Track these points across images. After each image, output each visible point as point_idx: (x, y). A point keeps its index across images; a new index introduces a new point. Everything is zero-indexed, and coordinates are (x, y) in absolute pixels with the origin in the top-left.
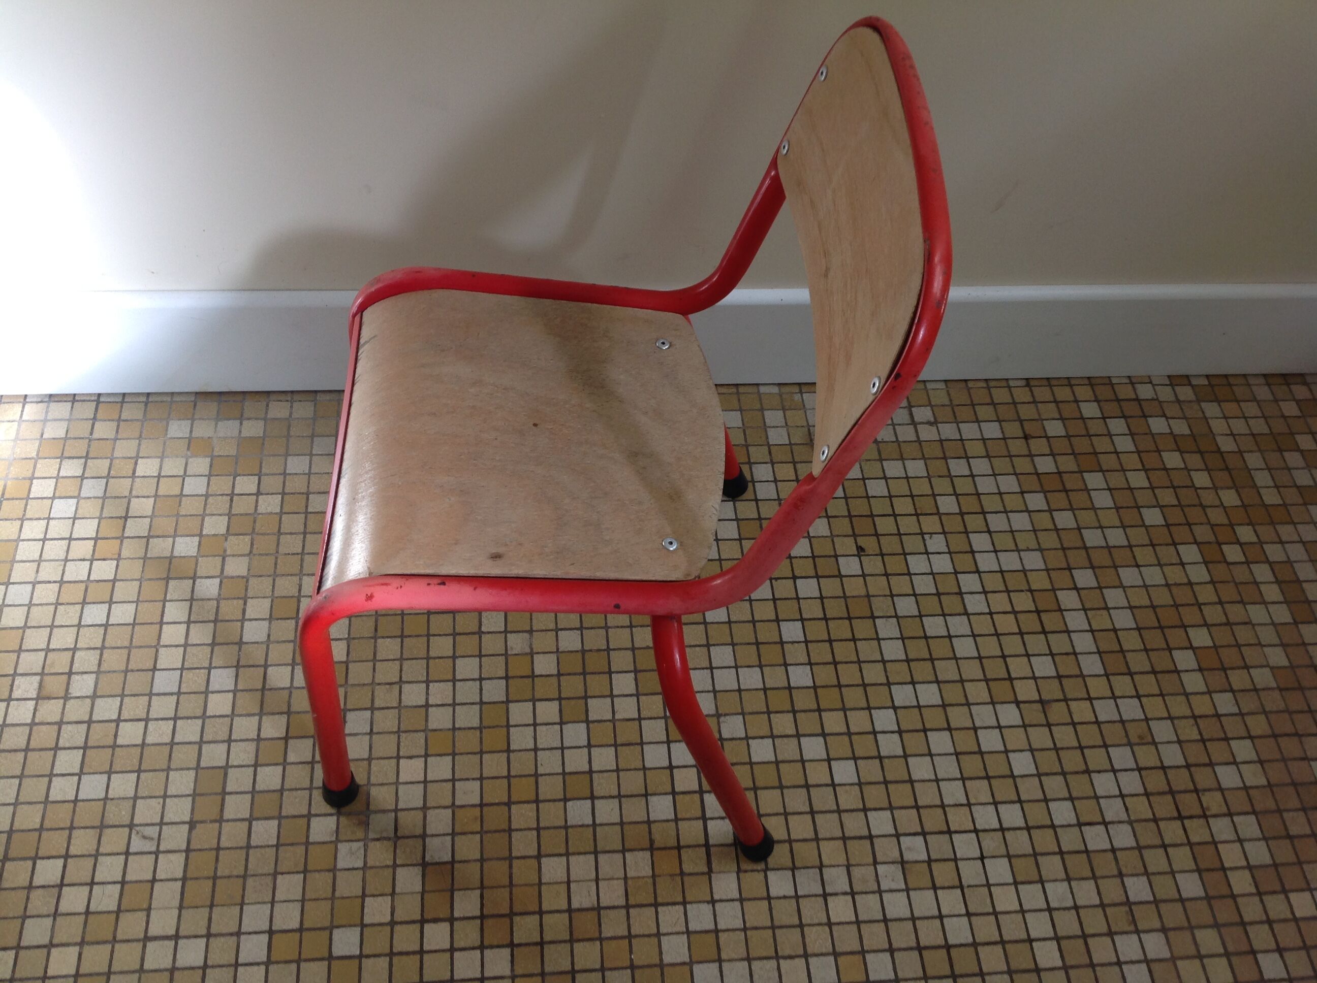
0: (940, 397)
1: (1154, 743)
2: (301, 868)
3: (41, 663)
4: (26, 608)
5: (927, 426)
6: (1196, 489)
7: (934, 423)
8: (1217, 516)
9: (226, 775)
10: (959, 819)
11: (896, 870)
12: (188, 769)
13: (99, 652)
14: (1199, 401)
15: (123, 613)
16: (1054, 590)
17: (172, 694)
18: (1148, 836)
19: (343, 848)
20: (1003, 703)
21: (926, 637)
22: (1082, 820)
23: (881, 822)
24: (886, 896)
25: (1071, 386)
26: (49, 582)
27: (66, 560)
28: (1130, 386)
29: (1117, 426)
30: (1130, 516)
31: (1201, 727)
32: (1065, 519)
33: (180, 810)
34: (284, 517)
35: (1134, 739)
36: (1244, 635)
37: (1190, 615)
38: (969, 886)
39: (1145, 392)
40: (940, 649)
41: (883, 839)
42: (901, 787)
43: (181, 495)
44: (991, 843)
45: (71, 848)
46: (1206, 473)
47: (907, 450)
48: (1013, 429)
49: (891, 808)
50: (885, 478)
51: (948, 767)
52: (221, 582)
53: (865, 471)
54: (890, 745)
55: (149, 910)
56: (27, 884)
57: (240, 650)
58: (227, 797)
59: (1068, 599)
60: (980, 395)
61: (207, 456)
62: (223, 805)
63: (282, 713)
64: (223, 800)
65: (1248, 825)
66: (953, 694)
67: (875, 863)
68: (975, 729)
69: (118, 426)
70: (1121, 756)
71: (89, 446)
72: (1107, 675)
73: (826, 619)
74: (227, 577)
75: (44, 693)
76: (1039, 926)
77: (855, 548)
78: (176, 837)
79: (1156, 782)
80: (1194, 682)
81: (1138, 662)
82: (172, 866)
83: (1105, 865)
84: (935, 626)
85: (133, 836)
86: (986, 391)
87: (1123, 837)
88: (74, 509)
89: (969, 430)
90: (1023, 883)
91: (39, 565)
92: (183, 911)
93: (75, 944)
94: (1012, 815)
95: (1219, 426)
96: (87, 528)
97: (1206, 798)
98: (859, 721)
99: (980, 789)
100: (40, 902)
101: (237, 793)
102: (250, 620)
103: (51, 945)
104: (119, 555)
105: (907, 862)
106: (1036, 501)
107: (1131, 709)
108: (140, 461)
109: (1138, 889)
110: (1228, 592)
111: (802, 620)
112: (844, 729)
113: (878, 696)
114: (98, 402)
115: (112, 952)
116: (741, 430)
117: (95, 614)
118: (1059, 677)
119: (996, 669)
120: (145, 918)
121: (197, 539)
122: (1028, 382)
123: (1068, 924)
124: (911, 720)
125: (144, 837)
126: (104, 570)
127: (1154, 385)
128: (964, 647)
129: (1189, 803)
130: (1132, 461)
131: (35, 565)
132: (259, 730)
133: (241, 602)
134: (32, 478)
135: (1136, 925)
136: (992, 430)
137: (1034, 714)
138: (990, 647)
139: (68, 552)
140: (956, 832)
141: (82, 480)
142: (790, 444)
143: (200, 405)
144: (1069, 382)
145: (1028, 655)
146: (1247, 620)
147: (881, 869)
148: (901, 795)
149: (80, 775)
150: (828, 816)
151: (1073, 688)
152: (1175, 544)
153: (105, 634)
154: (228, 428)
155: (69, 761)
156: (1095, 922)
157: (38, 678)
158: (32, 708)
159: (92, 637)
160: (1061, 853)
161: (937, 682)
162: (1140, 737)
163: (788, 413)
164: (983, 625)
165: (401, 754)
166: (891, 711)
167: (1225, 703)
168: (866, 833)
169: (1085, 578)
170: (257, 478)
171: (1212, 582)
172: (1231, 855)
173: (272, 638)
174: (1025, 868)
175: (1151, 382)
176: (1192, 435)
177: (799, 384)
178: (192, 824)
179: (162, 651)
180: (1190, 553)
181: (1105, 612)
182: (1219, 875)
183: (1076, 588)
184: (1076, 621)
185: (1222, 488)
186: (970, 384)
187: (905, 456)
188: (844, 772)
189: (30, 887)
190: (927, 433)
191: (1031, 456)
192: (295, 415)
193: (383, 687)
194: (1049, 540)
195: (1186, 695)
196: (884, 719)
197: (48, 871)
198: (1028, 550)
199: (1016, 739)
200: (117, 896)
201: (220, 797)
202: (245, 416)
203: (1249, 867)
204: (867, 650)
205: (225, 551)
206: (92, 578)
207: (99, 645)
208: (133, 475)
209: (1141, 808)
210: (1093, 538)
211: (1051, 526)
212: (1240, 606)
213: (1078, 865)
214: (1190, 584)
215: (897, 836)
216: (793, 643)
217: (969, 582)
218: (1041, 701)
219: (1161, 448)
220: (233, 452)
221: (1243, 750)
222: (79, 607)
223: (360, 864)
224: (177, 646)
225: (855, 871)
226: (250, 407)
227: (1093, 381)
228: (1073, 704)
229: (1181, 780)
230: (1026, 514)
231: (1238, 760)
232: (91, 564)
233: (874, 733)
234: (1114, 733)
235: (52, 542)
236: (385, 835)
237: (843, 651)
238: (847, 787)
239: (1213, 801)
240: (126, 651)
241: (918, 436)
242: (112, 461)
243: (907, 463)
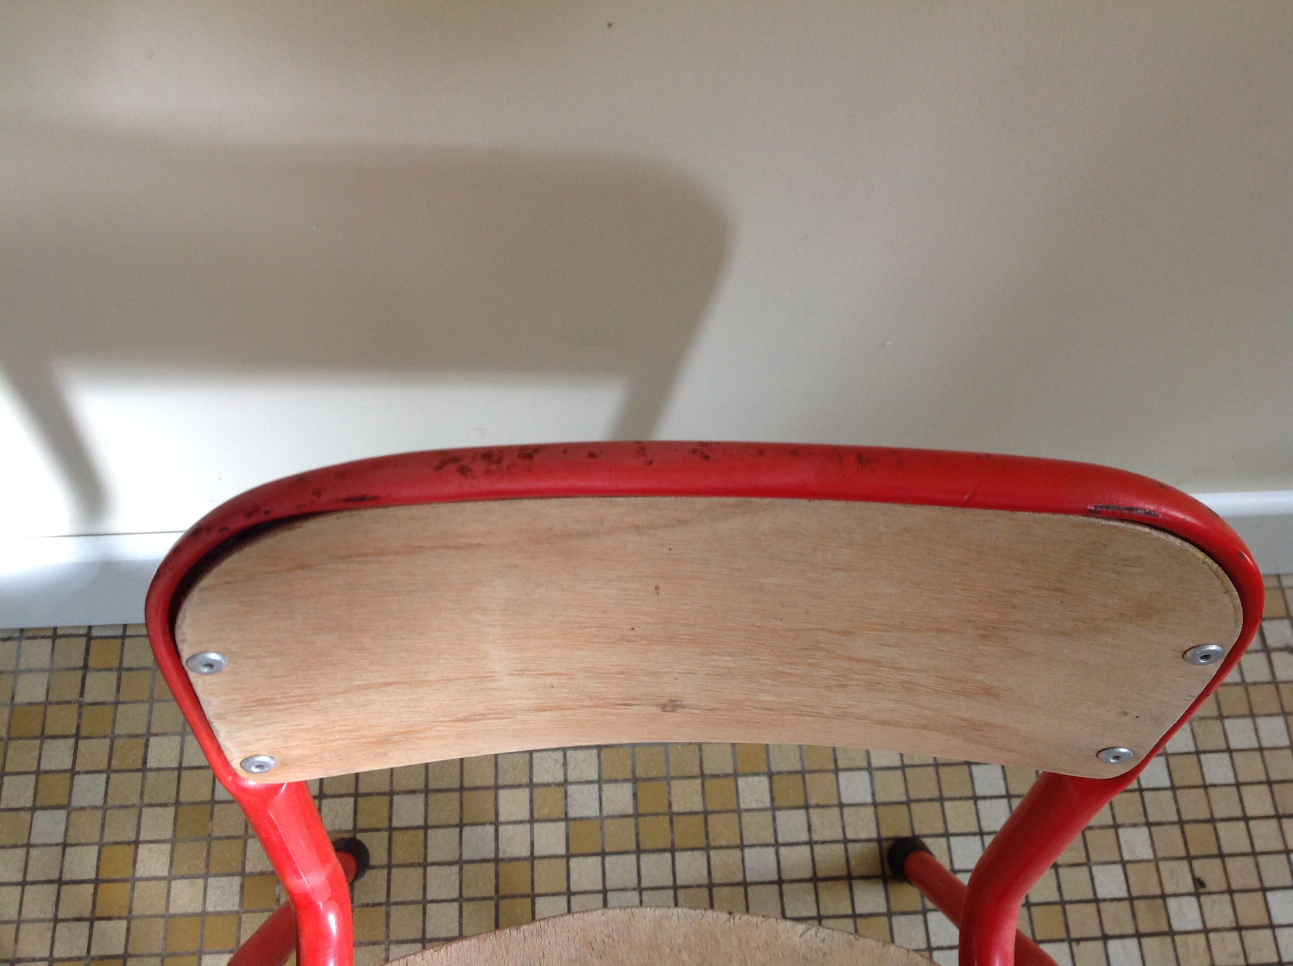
27: (56, 920)
50: (1229, 750)
53: (1199, 739)
69: (119, 679)
71: (80, 715)
77: (1190, 882)
88: (63, 828)
91: (18, 929)
96: (82, 863)
104: (130, 911)
114: (89, 639)
121: (237, 880)
126: (108, 940)
131: (12, 929)
139: (57, 906)
141: (73, 777)
187: (1255, 709)
206: (93, 952)
208: (143, 768)
232: (91, 927)
235: (34, 887)
241: (1273, 673)
242: (112, 742)
243: (1260, 721)
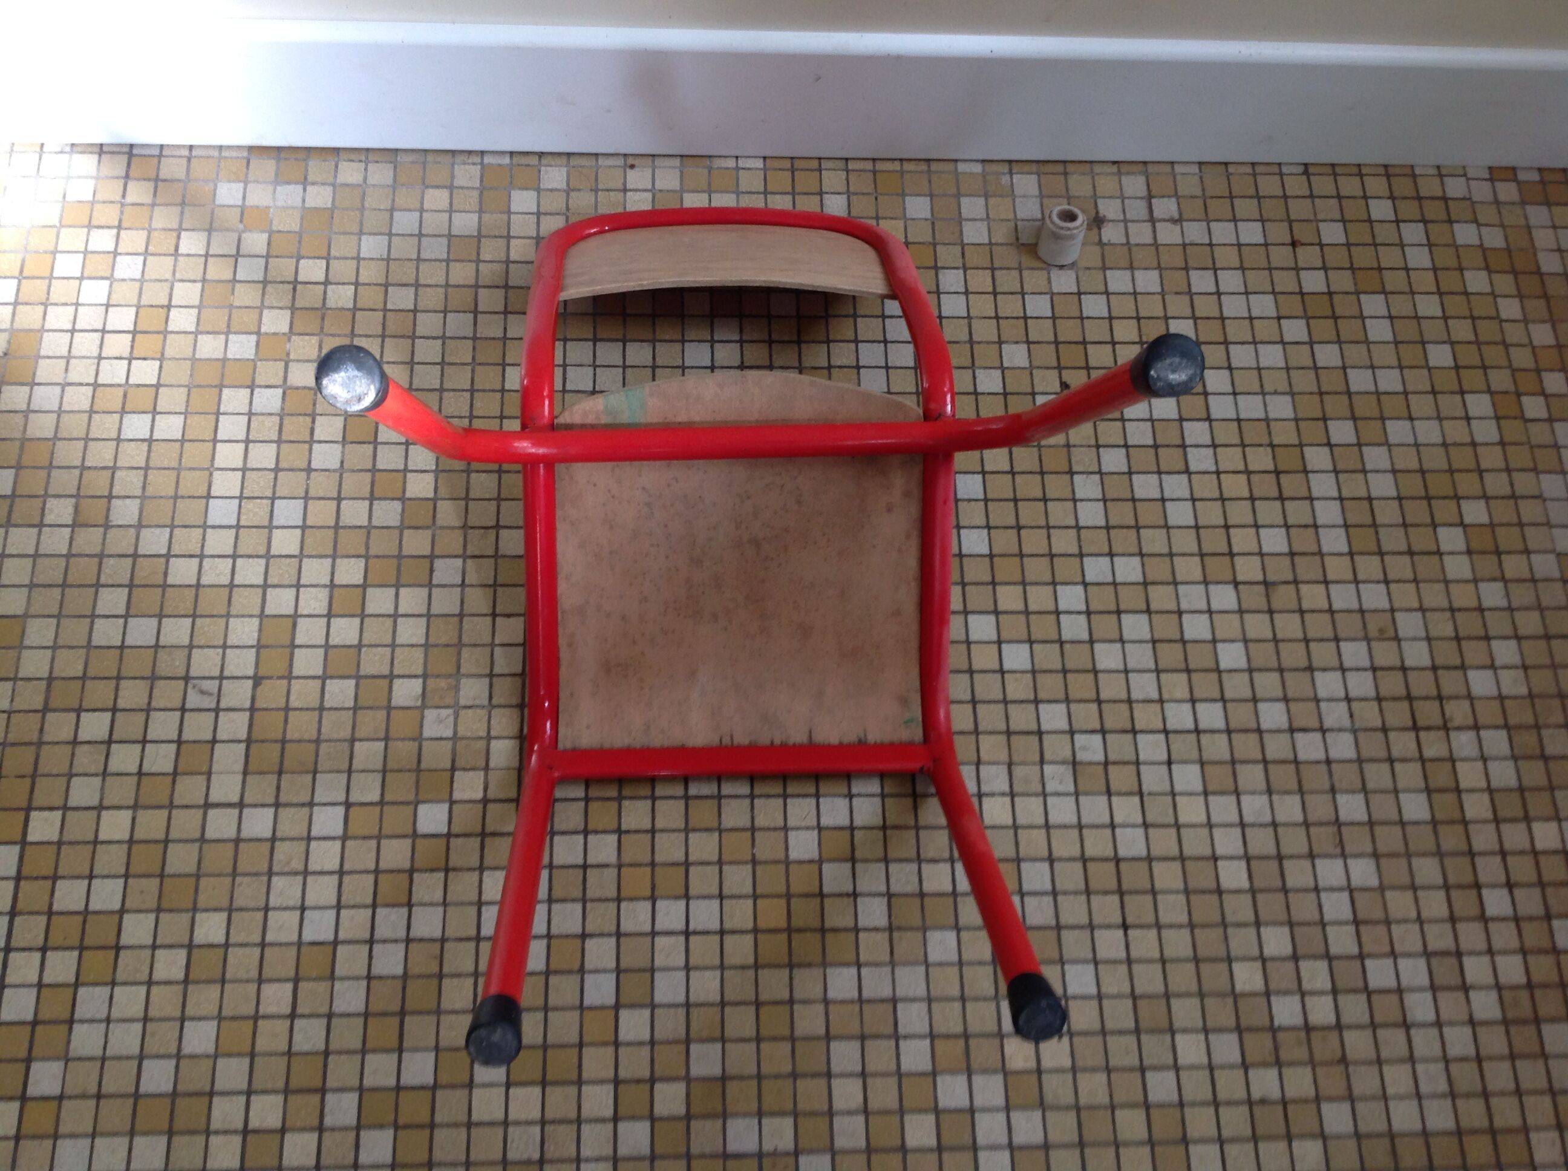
0: (1189, 185)
1: (1397, 639)
2: (382, 735)
3: (76, 483)
4: (55, 416)
5: (1168, 224)
6: (1502, 321)
7: (1178, 221)
8: (1522, 358)
9: (294, 625)
10: (1146, 717)
11: (1066, 771)
12: (251, 616)
13: (142, 472)
14: (1523, 203)
15: (170, 427)
16: (1301, 446)
17: (230, 527)
18: (1373, 746)
19: (430, 715)
20: (1218, 583)
21: (1134, 500)
22: (1296, 725)
23: (1053, 717)
24: (1050, 800)
25: (1361, 175)
26: (81, 384)
27: (100, 358)
28: (1437, 180)
29: (1413, 233)
30: (1410, 354)
31: (1459, 622)
32: (1327, 355)
33: (242, 663)
34: (359, 314)
35: (1373, 631)
36: (1530, 511)
37: (1467, 484)
38: (1150, 794)
39: (1455, 188)
40: (1149, 514)
41: (1054, 736)
42: (1082, 677)
43: (234, 280)
44: (1183, 746)
45: (119, 700)
46: (1517, 301)
47: (1139, 255)
48: (1280, 233)
49: (1067, 700)
50: (1107, 293)
51: (1141, 656)
52: (284, 393)
53: (1081, 283)
54: (1074, 628)
55: (209, 774)
56: (71, 737)
57: (308, 478)
58: (297, 651)
59: (1318, 457)
60: (1242, 184)
61: (263, 231)
62: (291, 660)
63: (358, 556)
64: (292, 655)
65: (1496, 741)
66: (1159, 569)
67: (1042, 761)
68: (1180, 613)
69: (156, 188)
70: (1354, 653)
71: (122, 212)
72: (1351, 554)
73: (1012, 473)
74: (291, 388)
75: (81, 519)
76: (1228, 842)
77: (1058, 384)
78: (239, 694)
79: (1393, 684)
80: (1458, 567)
81: (1393, 540)
82: (234, 725)
83: (1316, 778)
84: (1145, 486)
85: (189, 690)
86: (1251, 179)
87: (1343, 747)
88: (107, 293)
89: (1223, 232)
90: (1215, 793)
91: (68, 362)
92: (249, 778)
93: (128, 808)
94: (1211, 715)
95: (1543, 238)
96: (122, 319)
97: (1450, 707)
98: (1040, 598)
99: (1177, 684)
100: (87, 760)
101: (308, 647)
102: (320, 442)
103: (100, 808)
104: (163, 354)
105: (1081, 763)
106: (1295, 330)
107: (1374, 597)
108: (183, 234)
109: (1352, 807)
110: (1519, 457)
111: (984, 473)
112: (1020, 606)
113: (1066, 568)
114: (131, 155)
115: (169, 818)
116: (929, 223)
117: (136, 426)
118: (1292, 554)
119: (1214, 542)
120: (205, 783)
121: (254, 338)
122: (1307, 169)
123: (1262, 842)
124: (1103, 599)
125: (202, 692)
126: (145, 372)
127: (1468, 179)
128: (1180, 514)
129: (1429, 713)
130: (1427, 281)
131: (63, 362)
132: (333, 574)
133: (309, 419)
134: (54, 252)
135: (1343, 848)
136: (1251, 233)
137: (1255, 597)
138: (1212, 514)
139: (101, 347)
140: (1142, 732)
141: (115, 256)
142: (990, 244)
143: (253, 163)
144: (1359, 171)
145: (1257, 526)
146: (1537, 493)
147: (1047, 769)
148: (1081, 686)
149: (126, 617)
150: (992, 706)
151: (1307, 568)
152: (1462, 392)
153: (149, 451)
154: (290, 195)
155: (113, 600)
156: (1295, 842)
157: (73, 500)
158: (67, 537)
159: (135, 455)
160: (1265, 761)
161: (1141, 555)
162: (1381, 631)
163: (991, 201)
164: (1206, 487)
165: (498, 611)
166: (1080, 589)
167: (1492, 594)
168: (1034, 727)
169: (1342, 431)
170: (324, 262)
171: (1502, 443)
172: (1470, 775)
173: (346, 466)
174: (1220, 776)
175: (1465, 175)
176: (1508, 250)
177: (1010, 162)
178: (257, 680)
179: (217, 475)
180: (1480, 404)
181: (1361, 476)
182: (1451, 797)
183: (1329, 444)
184: (1323, 485)
185: (1534, 322)
186: (1231, 169)
187: (1135, 264)
188: (1016, 657)
189: (75, 742)
190: (1168, 234)
191: (1297, 269)
192: (370, 181)
193: (477, 531)
194: (1304, 381)
195: (1446, 582)
196: (1071, 597)
197: (95, 726)
198: (1276, 393)
199: (1229, 626)
200: (173, 756)
201: (288, 650)
202: (310, 178)
203: (1490, 790)
204: (1059, 513)
205: (288, 354)
206: (131, 382)
207: (143, 465)
208: (176, 253)
209: (1369, 715)
210: (1359, 380)
211: (1310, 363)
212: (1532, 475)
213: (1284, 776)
214: (1474, 444)
215: (1072, 733)
216: (969, 500)
217: (1197, 432)
218: (1265, 583)
219: (1464, 264)
220: (295, 226)
221: (1505, 652)
222: (117, 417)
223: (449, 733)
224: (234, 470)
225: (1018, 771)
226: (316, 169)
227: (1391, 171)
228: (1304, 588)
229: (1422, 684)
230: (1279, 347)
231: (1498, 663)
232: (130, 364)
233: (1057, 613)
234: (1349, 625)
235: (81, 334)
236: (478, 702)
237: (1030, 513)
238: (1018, 675)
239: (1458, 712)
240: (174, 473)
241: (1155, 238)
242: (149, 233)
243: (1137, 273)
